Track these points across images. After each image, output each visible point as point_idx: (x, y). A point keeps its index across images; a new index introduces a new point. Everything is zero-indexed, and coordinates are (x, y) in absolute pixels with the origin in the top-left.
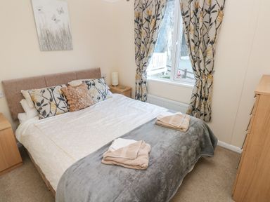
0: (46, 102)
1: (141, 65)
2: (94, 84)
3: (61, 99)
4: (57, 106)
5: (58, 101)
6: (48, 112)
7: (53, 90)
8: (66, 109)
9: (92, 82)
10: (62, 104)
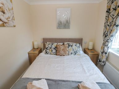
0: (49, 48)
1: (105, 41)
2: (72, 46)
3: (54, 49)
4: (52, 51)
5: (53, 49)
6: (48, 52)
7: (53, 44)
8: (55, 53)
9: (71, 45)
10: (54, 51)
